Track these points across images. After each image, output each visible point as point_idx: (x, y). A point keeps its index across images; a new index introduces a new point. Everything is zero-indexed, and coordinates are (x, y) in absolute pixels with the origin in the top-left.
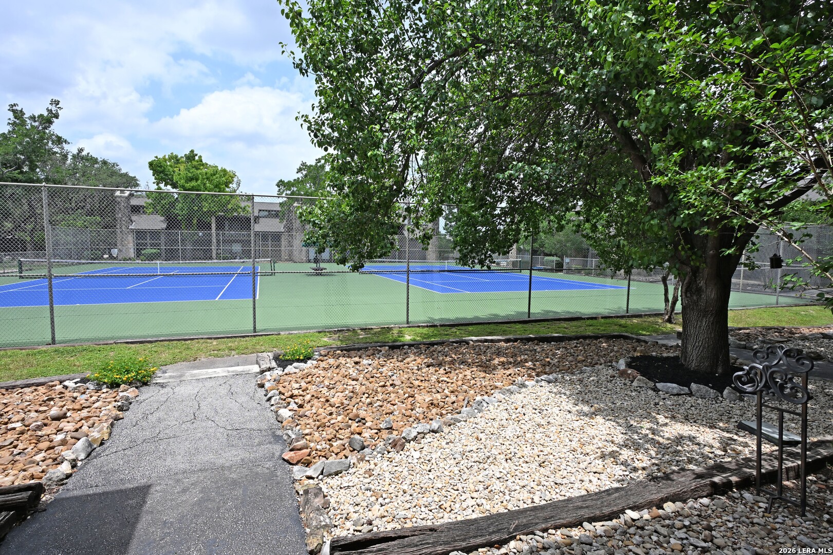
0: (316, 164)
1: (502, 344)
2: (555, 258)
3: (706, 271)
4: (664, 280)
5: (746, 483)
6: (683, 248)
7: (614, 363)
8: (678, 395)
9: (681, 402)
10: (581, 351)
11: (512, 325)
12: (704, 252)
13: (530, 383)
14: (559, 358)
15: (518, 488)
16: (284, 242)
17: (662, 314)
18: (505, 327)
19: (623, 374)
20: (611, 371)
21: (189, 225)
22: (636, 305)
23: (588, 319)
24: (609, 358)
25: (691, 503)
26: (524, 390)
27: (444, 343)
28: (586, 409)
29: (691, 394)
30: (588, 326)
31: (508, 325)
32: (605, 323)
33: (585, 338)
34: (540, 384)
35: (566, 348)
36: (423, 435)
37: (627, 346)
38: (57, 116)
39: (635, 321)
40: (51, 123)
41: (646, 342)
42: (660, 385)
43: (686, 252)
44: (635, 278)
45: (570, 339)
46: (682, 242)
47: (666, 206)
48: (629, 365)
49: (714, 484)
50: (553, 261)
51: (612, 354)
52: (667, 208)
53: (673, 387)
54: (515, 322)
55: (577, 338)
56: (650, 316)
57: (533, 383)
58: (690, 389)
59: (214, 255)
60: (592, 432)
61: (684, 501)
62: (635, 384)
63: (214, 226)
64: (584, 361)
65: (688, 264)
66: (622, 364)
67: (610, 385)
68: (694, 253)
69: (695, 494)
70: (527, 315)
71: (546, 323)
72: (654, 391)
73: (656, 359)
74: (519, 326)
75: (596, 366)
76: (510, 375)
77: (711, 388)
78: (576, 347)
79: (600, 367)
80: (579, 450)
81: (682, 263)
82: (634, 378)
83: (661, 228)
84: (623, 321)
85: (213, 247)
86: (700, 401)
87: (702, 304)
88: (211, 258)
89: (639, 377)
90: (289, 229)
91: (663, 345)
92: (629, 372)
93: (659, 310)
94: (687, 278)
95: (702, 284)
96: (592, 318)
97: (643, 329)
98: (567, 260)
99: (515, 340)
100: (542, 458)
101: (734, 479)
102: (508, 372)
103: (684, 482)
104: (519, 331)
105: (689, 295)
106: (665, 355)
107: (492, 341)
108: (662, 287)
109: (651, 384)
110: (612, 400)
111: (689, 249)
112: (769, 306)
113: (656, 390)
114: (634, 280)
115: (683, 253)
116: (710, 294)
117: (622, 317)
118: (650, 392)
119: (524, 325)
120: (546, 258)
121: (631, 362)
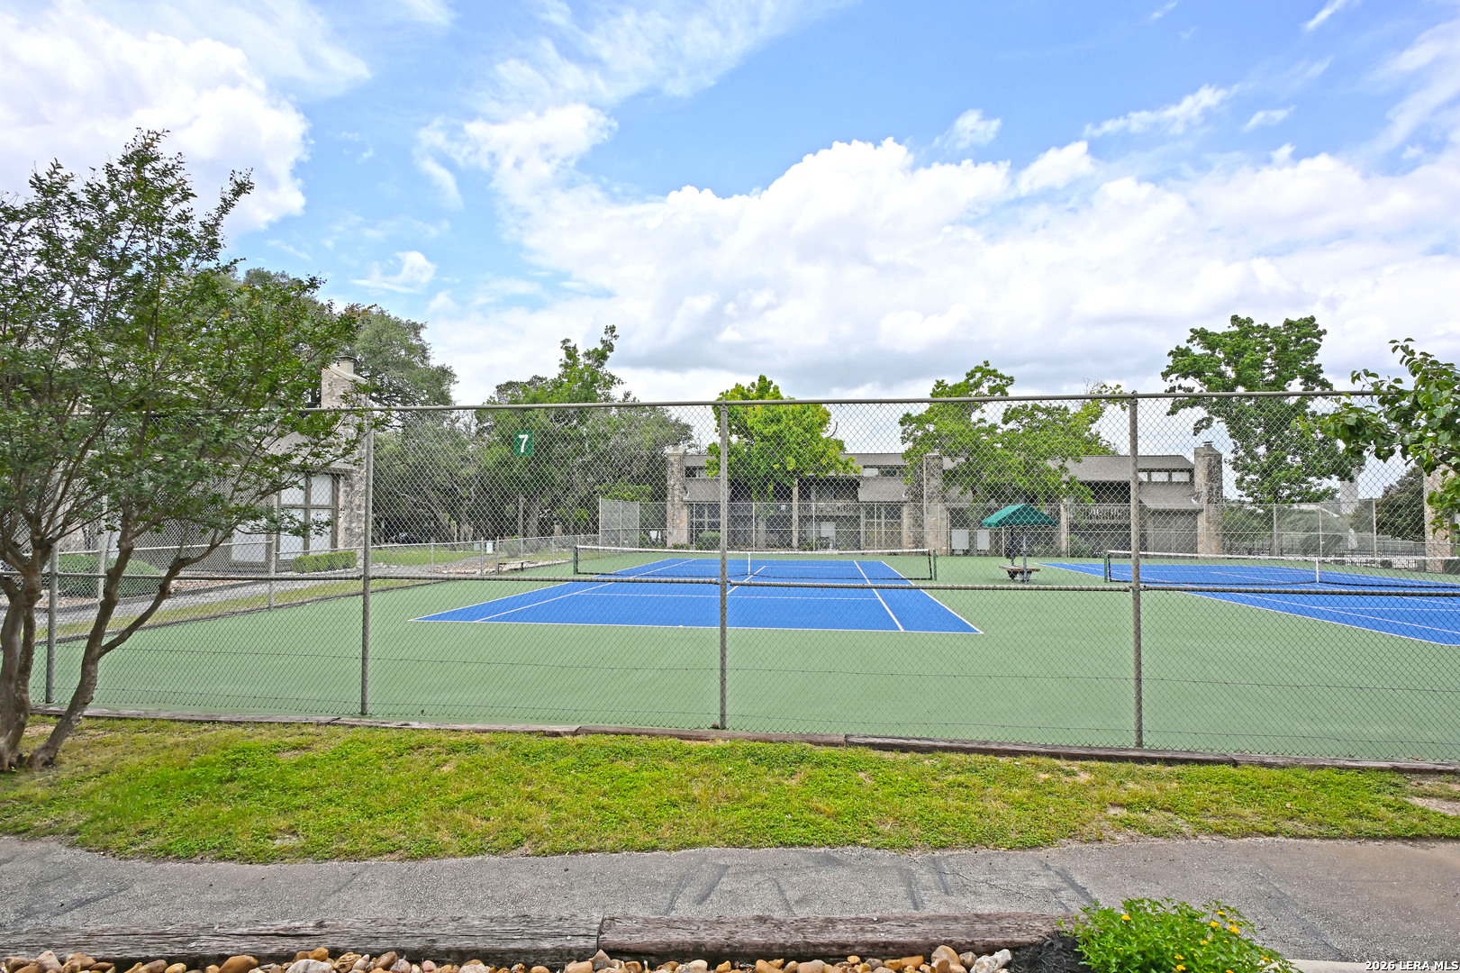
0: (967, 381)
16: (906, 519)
21: (762, 494)
38: (611, 350)
40: (605, 357)
59: (795, 543)
63: (795, 490)
85: (793, 528)
88: (789, 546)
90: (917, 497)
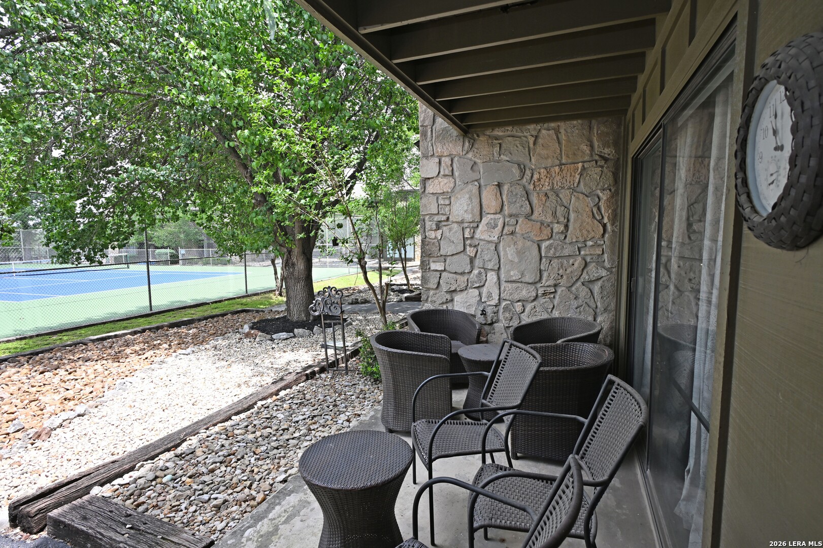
1: (129, 336)
2: (168, 251)
3: (296, 250)
4: (273, 262)
5: (323, 370)
6: (280, 235)
7: (240, 330)
8: (287, 339)
9: (289, 343)
10: (211, 327)
11: (133, 320)
12: (294, 237)
13: (169, 359)
14: (192, 336)
15: (179, 421)
17: (274, 291)
18: (125, 323)
19: (247, 335)
20: (238, 336)
22: (253, 287)
23: (212, 303)
24: (235, 327)
25: (294, 388)
26: (164, 365)
27: (52, 349)
28: (224, 363)
29: (295, 337)
30: (213, 309)
31: (128, 321)
32: (228, 304)
33: (213, 317)
34: (179, 357)
35: (196, 328)
36: (68, 421)
37: (249, 316)
39: (255, 298)
41: (263, 311)
42: (274, 336)
43: (282, 238)
44: (250, 264)
45: (199, 320)
46: (279, 230)
47: (265, 204)
48: (252, 328)
49: (307, 375)
50: (167, 254)
51: (237, 324)
52: (266, 206)
53: (284, 335)
54: (136, 317)
55: (206, 318)
56: (265, 293)
57: (173, 358)
58: (294, 334)
60: (229, 375)
61: (291, 388)
62: (258, 339)
64: (215, 334)
65: (284, 247)
66: (246, 328)
67: (239, 345)
68: (287, 238)
69: (296, 382)
70: (149, 309)
71: (171, 313)
72: (271, 341)
73: (271, 320)
74: (142, 320)
75: (226, 335)
76: (146, 358)
77: (307, 329)
78: (206, 325)
79: (229, 335)
80: (222, 388)
81: (281, 245)
82: (256, 336)
83: (264, 221)
84: (244, 300)
86: (300, 339)
87: (296, 273)
89: (260, 333)
91: (276, 311)
92: (252, 332)
93: (272, 288)
94: (285, 257)
95: (295, 260)
96: (216, 302)
97: (261, 304)
98: (182, 251)
99: (144, 331)
100: (193, 401)
101: (316, 369)
102: (144, 357)
103: (290, 378)
104: (144, 324)
105: (287, 269)
106: (277, 317)
107: (116, 336)
108: (272, 268)
109: (269, 337)
110: (242, 354)
111: (284, 235)
112: (344, 275)
113: (272, 340)
114: (249, 266)
115: (280, 238)
116: (301, 266)
117: (243, 297)
118: (269, 342)
119: (147, 319)
120: (158, 251)
121: (253, 326)
